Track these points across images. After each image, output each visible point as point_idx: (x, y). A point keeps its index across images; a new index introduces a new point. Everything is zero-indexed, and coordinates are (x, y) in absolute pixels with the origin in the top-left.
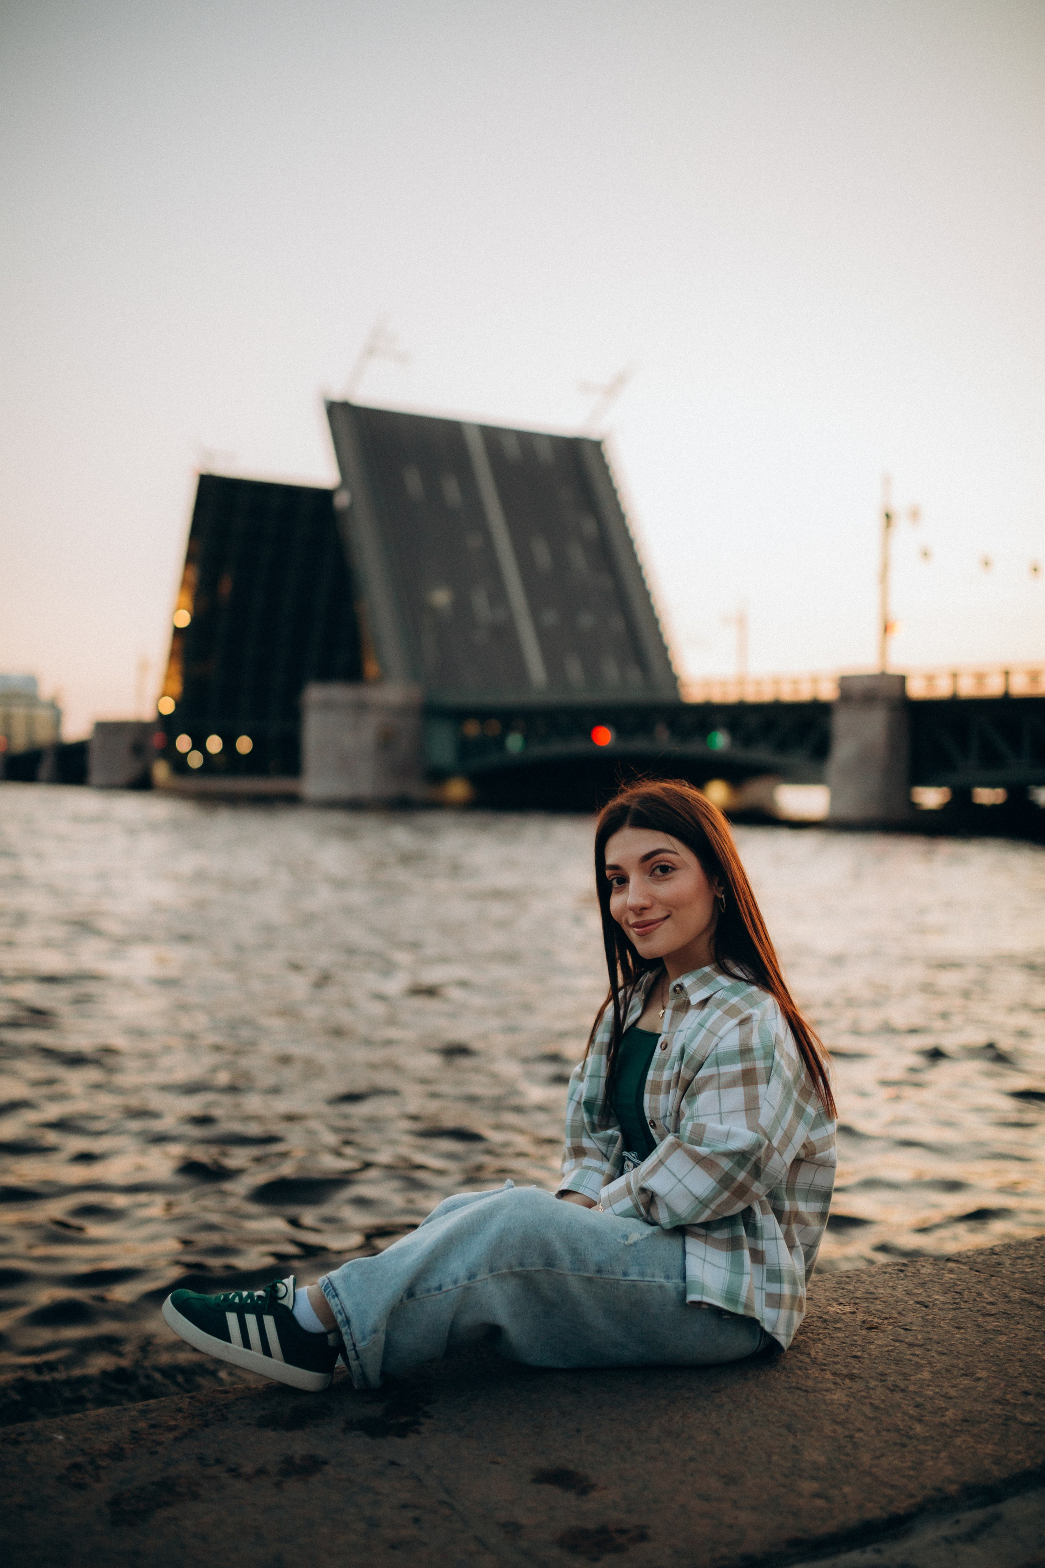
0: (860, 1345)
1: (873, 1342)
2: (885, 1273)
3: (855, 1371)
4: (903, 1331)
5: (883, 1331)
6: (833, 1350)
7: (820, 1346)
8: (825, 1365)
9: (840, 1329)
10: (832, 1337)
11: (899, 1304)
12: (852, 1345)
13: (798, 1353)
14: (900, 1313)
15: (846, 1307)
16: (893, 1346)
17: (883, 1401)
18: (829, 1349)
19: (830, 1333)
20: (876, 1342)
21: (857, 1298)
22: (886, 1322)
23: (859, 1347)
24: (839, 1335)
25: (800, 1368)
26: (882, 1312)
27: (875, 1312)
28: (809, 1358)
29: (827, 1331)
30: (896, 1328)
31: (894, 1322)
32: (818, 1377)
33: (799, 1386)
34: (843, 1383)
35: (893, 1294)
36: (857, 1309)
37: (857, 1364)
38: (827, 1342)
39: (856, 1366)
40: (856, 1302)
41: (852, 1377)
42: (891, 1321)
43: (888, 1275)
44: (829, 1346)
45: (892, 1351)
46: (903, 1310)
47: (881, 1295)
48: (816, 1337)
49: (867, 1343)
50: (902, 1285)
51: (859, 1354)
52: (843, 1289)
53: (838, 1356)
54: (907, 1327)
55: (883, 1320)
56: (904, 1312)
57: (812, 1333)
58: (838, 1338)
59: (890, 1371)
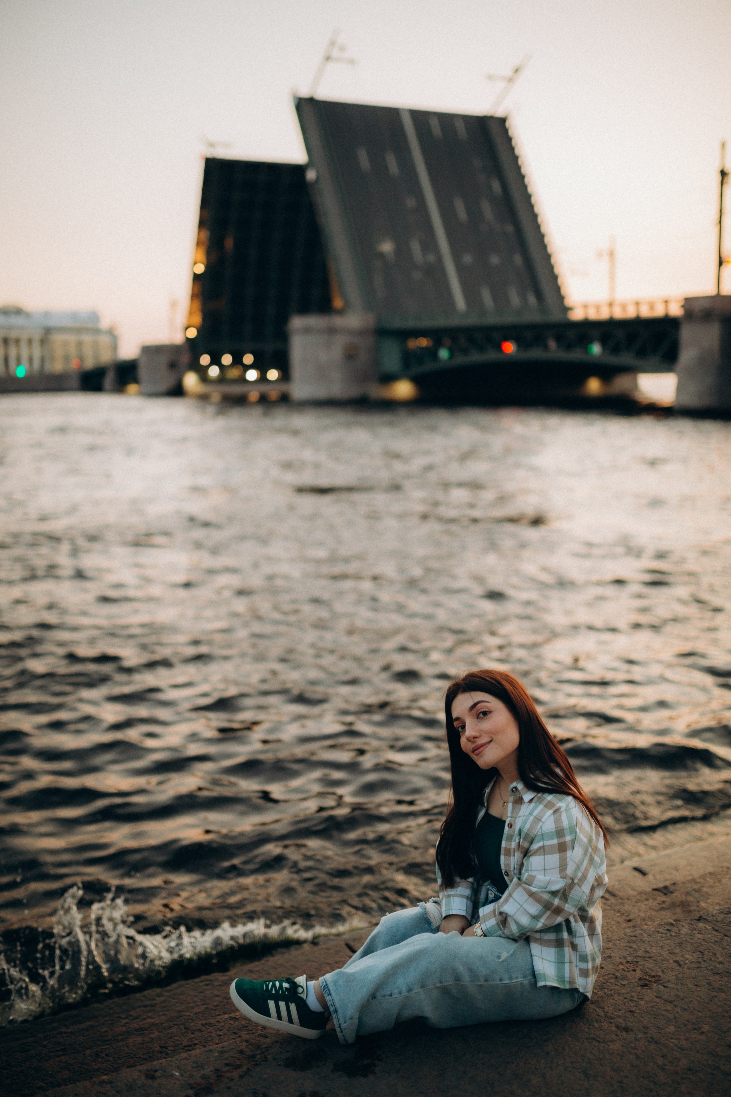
0: (635, 1001)
1: (643, 999)
2: (658, 932)
3: (630, 1024)
4: (662, 988)
5: (651, 989)
6: (619, 1005)
7: (612, 1001)
8: (612, 1018)
9: (624, 985)
10: (619, 993)
11: (663, 963)
12: (631, 1000)
13: (598, 1007)
14: (663, 972)
15: (631, 965)
16: (655, 1002)
17: (643, 1051)
18: (616, 1004)
19: (619, 989)
20: (645, 998)
21: (638, 956)
22: (653, 979)
23: (634, 1002)
24: (624, 991)
25: (597, 1021)
26: (652, 970)
27: (648, 970)
28: (604, 1012)
29: (617, 987)
30: (658, 986)
31: (658, 980)
32: (607, 1030)
33: (595, 1037)
34: (621, 1035)
35: (661, 953)
36: (637, 967)
37: (631, 1018)
38: (616, 997)
39: (631, 1020)
40: (637, 960)
41: (626, 1030)
42: (657, 978)
43: (660, 934)
44: (616, 1001)
45: (653, 1007)
46: (665, 969)
47: (653, 955)
48: (609, 992)
49: (640, 999)
50: (667, 945)
51: (634, 1009)
52: (631, 947)
53: (620, 1010)
54: (665, 985)
55: (652, 978)
56: (665, 971)
57: (608, 989)
58: (623, 994)
59: (651, 1025)
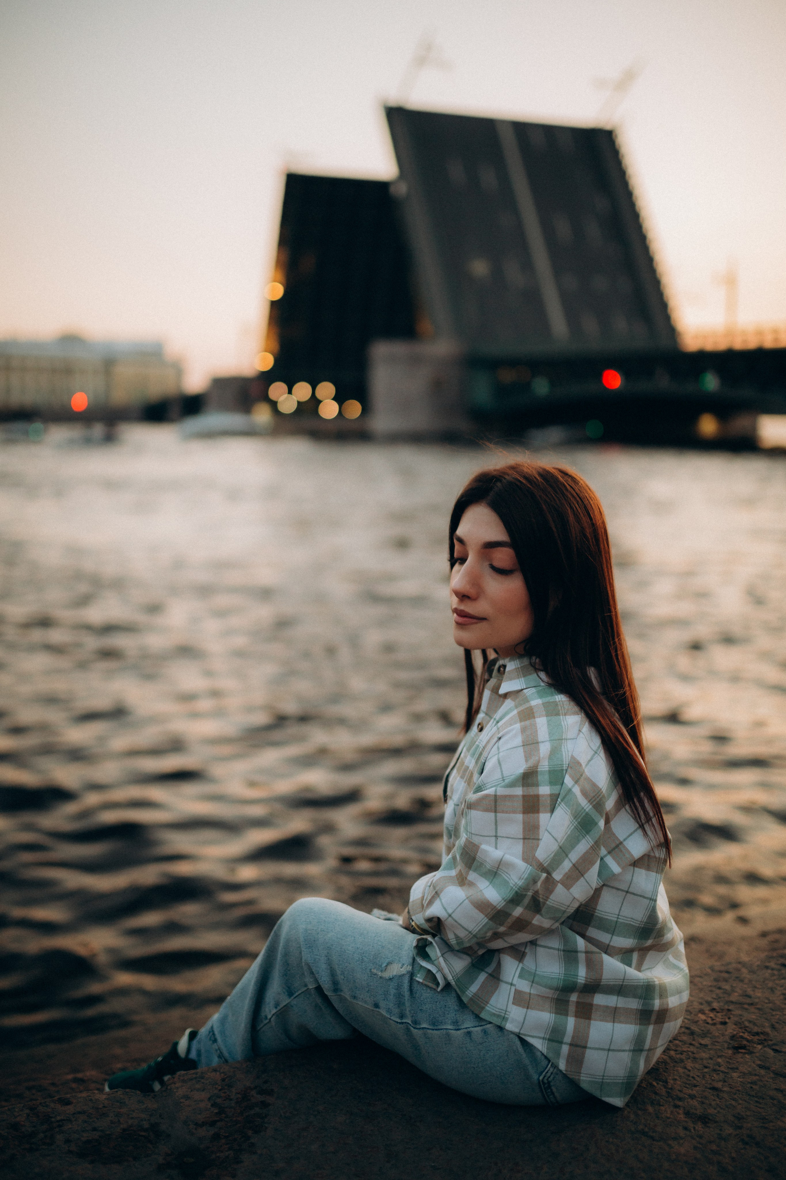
0: (722, 1072)
1: (737, 1069)
2: (767, 967)
3: (711, 1111)
4: (772, 1053)
5: (751, 1053)
6: (693, 1077)
7: (681, 1070)
8: (680, 1099)
9: (706, 1046)
10: (695, 1058)
11: (774, 1013)
12: (715, 1070)
13: (656, 1079)
14: (773, 1027)
15: (719, 1014)
16: (758, 1075)
17: (733, 1159)
18: (689, 1076)
19: (695, 1052)
20: (741, 1068)
21: (732, 1002)
22: (756, 1038)
23: (721, 1074)
24: (704, 1055)
25: (652, 1103)
26: (755, 1024)
27: (747, 1024)
28: (665, 1087)
29: (692, 1049)
30: (765, 1049)
31: (765, 1040)
32: (669, 1118)
33: (646, 1130)
34: (694, 1128)
35: (771, 998)
36: (729, 1018)
37: (714, 1100)
38: (689, 1064)
39: (713, 1103)
40: (730, 1008)
41: (705, 1119)
42: (762, 1037)
43: (769, 971)
44: (689, 1071)
45: (754, 1083)
46: (777, 1023)
47: (757, 1000)
48: (678, 1056)
49: (731, 1068)
50: (782, 986)
51: (719, 1085)
52: (720, 988)
53: (696, 1086)
54: (777, 1048)
55: (753, 1036)
56: (777, 1025)
57: (676, 1051)
58: (702, 1059)
59: (748, 1113)
